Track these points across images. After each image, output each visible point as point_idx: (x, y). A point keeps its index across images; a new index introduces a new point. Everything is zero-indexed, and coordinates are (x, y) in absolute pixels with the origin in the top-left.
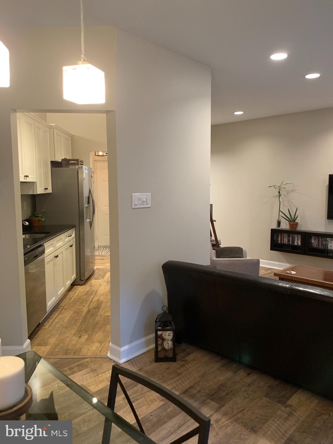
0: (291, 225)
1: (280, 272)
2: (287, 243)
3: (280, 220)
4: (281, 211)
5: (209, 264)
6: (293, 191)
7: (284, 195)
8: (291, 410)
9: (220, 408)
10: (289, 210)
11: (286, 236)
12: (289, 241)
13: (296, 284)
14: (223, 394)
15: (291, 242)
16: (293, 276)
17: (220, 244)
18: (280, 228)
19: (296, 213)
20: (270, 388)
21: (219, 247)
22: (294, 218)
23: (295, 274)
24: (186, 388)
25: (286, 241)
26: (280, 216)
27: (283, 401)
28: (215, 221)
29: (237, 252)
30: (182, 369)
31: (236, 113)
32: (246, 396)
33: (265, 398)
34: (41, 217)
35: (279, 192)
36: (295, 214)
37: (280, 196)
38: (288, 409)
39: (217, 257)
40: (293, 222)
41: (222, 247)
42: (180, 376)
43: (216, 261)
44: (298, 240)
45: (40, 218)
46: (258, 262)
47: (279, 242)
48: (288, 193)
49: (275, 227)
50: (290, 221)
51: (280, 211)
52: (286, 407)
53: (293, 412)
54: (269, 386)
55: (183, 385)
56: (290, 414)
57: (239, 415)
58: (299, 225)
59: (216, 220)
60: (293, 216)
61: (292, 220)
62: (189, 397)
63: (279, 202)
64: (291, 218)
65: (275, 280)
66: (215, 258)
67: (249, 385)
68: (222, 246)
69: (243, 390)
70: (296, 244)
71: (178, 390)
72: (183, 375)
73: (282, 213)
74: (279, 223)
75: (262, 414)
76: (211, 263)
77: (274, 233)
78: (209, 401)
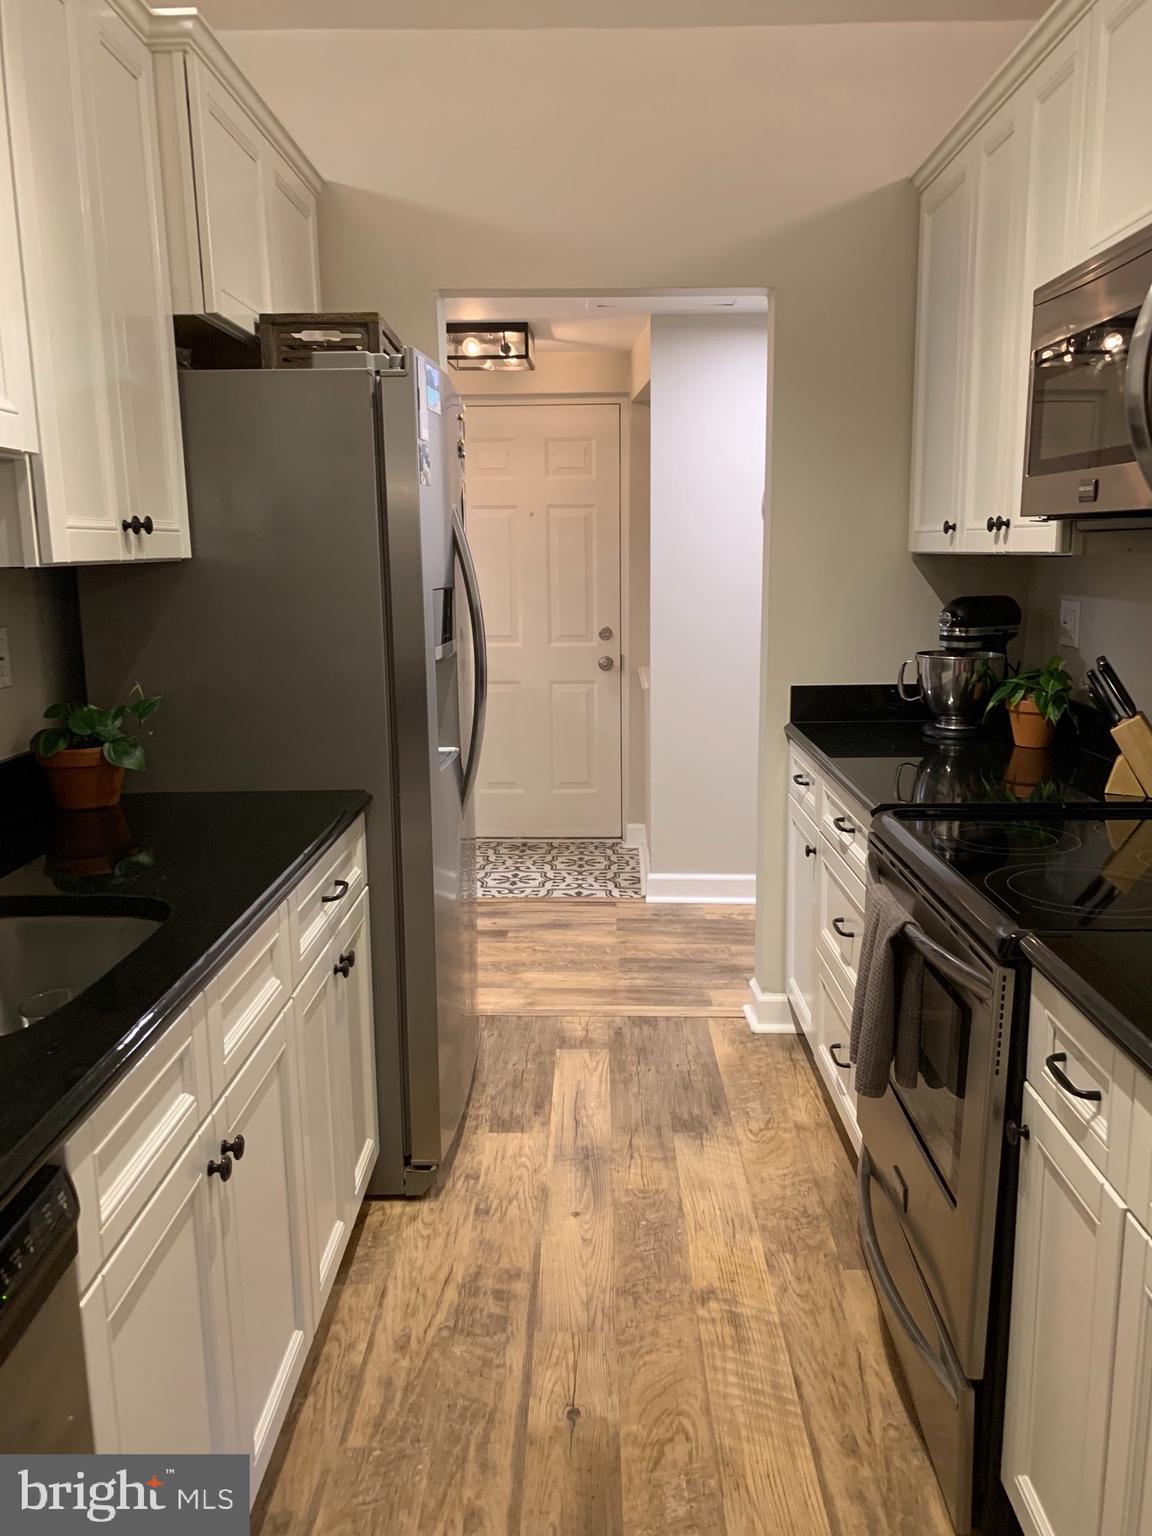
34: (114, 742)
45: (107, 745)
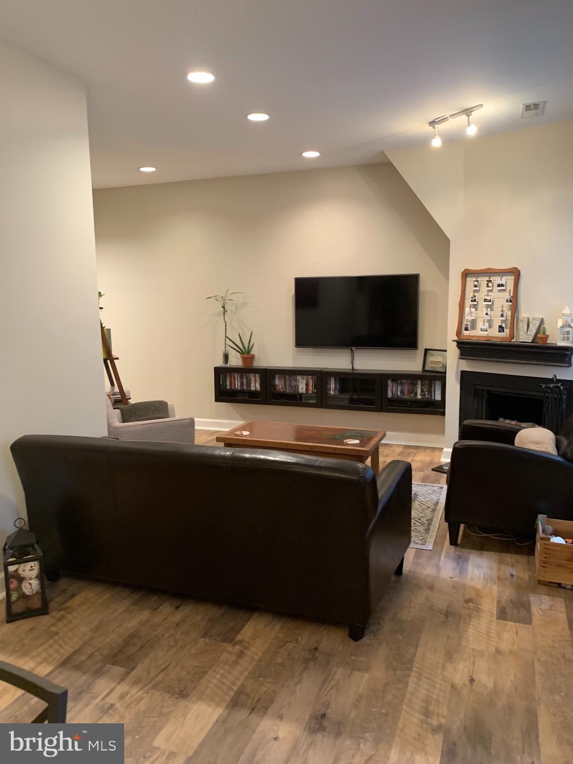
0: (244, 359)
1: (225, 436)
2: (239, 388)
3: (227, 352)
4: (228, 338)
5: (106, 434)
6: (244, 304)
7: (231, 311)
8: (241, 649)
9: (128, 673)
10: (239, 335)
11: (237, 378)
12: (242, 384)
13: (241, 449)
14: (133, 650)
15: (245, 386)
16: (244, 438)
17: (130, 399)
18: (228, 365)
19: (250, 339)
20: (210, 622)
21: (127, 403)
22: (249, 347)
23: (249, 435)
24: (67, 655)
25: (238, 385)
26: (227, 346)
27: (229, 637)
28: (118, 359)
29: (158, 409)
30: (60, 624)
31: (143, 169)
32: (172, 643)
33: (203, 639)
35: (223, 307)
36: (250, 341)
37: (225, 312)
38: (237, 647)
39: (124, 421)
40: (247, 354)
41: (132, 403)
42: (56, 637)
43: (121, 427)
44: (255, 382)
46: (191, 423)
47: (228, 387)
48: (237, 308)
49: (220, 363)
50: (242, 353)
51: (226, 337)
52: (236, 644)
53: (244, 651)
54: (209, 620)
55: (62, 651)
56: (241, 654)
57: (160, 677)
58: (256, 358)
59: (118, 357)
60: (246, 345)
61: (245, 350)
62: (70, 669)
63: (224, 323)
64: (244, 347)
65: (218, 448)
66: (117, 424)
67: (178, 625)
68: (132, 401)
69: (167, 635)
70: (253, 389)
71: (51, 662)
72: (61, 634)
73: (230, 340)
74: (226, 357)
75: (198, 664)
76: (109, 432)
77: (220, 373)
78: (108, 666)
